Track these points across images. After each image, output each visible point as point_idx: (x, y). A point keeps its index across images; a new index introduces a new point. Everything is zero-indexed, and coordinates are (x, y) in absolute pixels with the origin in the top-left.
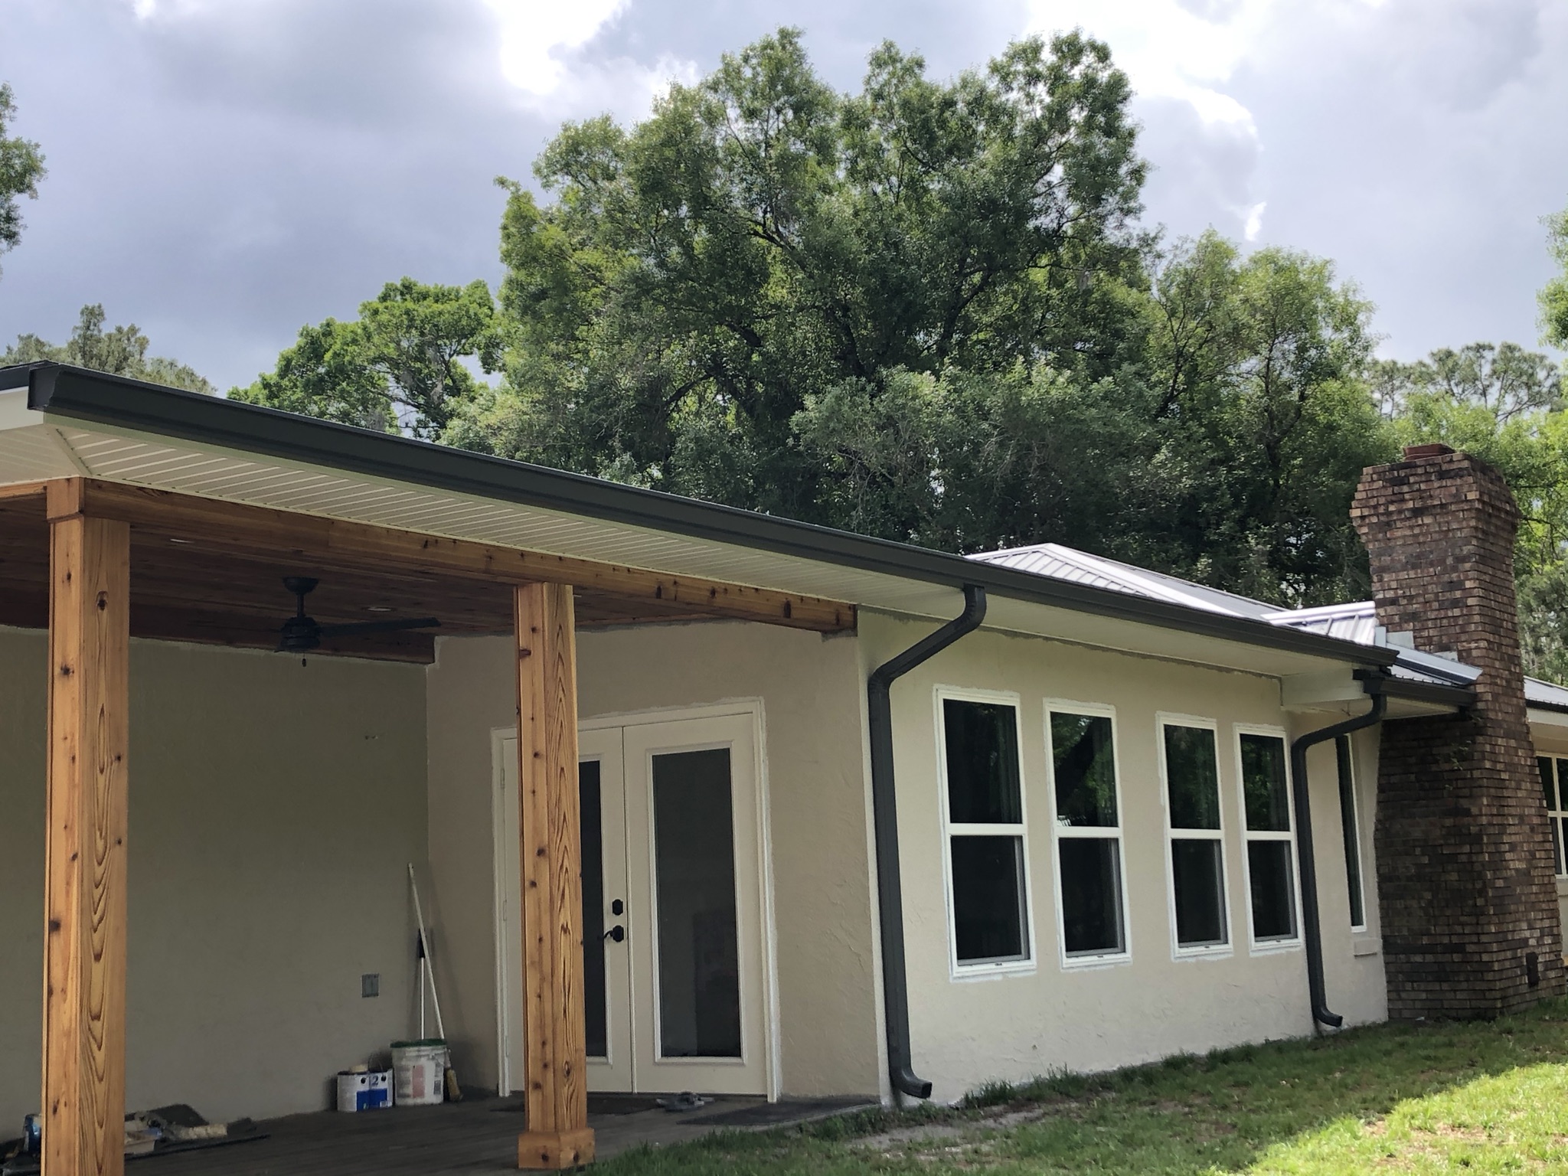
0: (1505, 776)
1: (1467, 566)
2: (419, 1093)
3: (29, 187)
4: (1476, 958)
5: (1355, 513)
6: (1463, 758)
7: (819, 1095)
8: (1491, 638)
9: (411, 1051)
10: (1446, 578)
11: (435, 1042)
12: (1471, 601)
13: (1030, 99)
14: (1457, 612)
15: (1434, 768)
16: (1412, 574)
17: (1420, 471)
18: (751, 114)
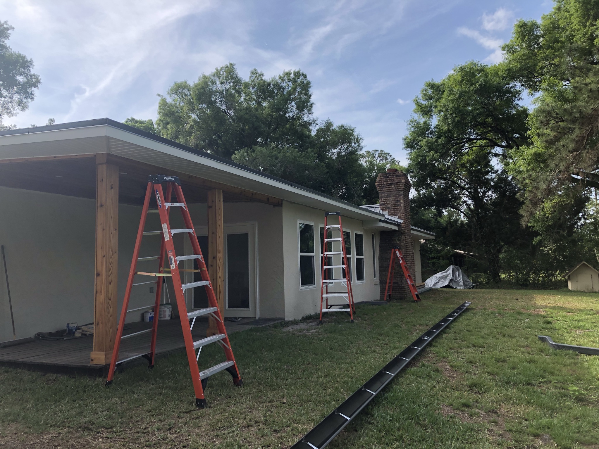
0: (407, 245)
1: (401, 197)
2: (165, 317)
3: (37, 86)
4: (401, 285)
5: (376, 184)
6: (399, 240)
7: (269, 317)
8: (405, 213)
9: (163, 307)
10: (396, 199)
11: (168, 304)
12: (402, 205)
13: (288, 85)
14: (398, 207)
15: (392, 242)
16: (389, 198)
17: (391, 175)
18: (222, 83)
